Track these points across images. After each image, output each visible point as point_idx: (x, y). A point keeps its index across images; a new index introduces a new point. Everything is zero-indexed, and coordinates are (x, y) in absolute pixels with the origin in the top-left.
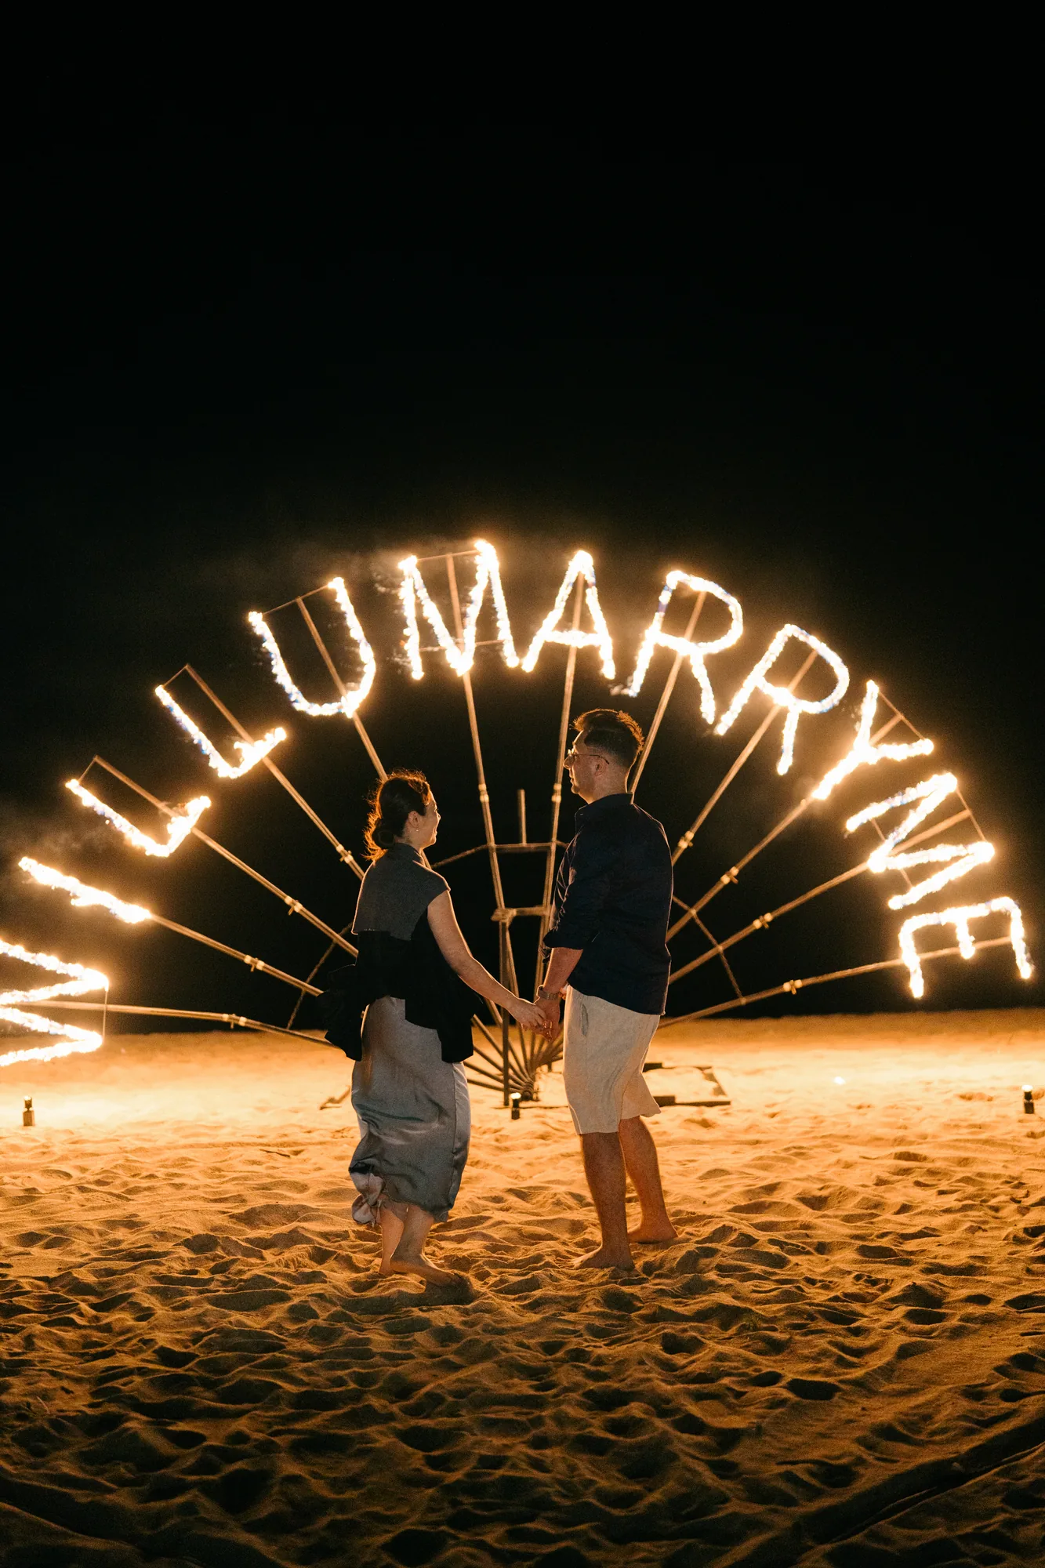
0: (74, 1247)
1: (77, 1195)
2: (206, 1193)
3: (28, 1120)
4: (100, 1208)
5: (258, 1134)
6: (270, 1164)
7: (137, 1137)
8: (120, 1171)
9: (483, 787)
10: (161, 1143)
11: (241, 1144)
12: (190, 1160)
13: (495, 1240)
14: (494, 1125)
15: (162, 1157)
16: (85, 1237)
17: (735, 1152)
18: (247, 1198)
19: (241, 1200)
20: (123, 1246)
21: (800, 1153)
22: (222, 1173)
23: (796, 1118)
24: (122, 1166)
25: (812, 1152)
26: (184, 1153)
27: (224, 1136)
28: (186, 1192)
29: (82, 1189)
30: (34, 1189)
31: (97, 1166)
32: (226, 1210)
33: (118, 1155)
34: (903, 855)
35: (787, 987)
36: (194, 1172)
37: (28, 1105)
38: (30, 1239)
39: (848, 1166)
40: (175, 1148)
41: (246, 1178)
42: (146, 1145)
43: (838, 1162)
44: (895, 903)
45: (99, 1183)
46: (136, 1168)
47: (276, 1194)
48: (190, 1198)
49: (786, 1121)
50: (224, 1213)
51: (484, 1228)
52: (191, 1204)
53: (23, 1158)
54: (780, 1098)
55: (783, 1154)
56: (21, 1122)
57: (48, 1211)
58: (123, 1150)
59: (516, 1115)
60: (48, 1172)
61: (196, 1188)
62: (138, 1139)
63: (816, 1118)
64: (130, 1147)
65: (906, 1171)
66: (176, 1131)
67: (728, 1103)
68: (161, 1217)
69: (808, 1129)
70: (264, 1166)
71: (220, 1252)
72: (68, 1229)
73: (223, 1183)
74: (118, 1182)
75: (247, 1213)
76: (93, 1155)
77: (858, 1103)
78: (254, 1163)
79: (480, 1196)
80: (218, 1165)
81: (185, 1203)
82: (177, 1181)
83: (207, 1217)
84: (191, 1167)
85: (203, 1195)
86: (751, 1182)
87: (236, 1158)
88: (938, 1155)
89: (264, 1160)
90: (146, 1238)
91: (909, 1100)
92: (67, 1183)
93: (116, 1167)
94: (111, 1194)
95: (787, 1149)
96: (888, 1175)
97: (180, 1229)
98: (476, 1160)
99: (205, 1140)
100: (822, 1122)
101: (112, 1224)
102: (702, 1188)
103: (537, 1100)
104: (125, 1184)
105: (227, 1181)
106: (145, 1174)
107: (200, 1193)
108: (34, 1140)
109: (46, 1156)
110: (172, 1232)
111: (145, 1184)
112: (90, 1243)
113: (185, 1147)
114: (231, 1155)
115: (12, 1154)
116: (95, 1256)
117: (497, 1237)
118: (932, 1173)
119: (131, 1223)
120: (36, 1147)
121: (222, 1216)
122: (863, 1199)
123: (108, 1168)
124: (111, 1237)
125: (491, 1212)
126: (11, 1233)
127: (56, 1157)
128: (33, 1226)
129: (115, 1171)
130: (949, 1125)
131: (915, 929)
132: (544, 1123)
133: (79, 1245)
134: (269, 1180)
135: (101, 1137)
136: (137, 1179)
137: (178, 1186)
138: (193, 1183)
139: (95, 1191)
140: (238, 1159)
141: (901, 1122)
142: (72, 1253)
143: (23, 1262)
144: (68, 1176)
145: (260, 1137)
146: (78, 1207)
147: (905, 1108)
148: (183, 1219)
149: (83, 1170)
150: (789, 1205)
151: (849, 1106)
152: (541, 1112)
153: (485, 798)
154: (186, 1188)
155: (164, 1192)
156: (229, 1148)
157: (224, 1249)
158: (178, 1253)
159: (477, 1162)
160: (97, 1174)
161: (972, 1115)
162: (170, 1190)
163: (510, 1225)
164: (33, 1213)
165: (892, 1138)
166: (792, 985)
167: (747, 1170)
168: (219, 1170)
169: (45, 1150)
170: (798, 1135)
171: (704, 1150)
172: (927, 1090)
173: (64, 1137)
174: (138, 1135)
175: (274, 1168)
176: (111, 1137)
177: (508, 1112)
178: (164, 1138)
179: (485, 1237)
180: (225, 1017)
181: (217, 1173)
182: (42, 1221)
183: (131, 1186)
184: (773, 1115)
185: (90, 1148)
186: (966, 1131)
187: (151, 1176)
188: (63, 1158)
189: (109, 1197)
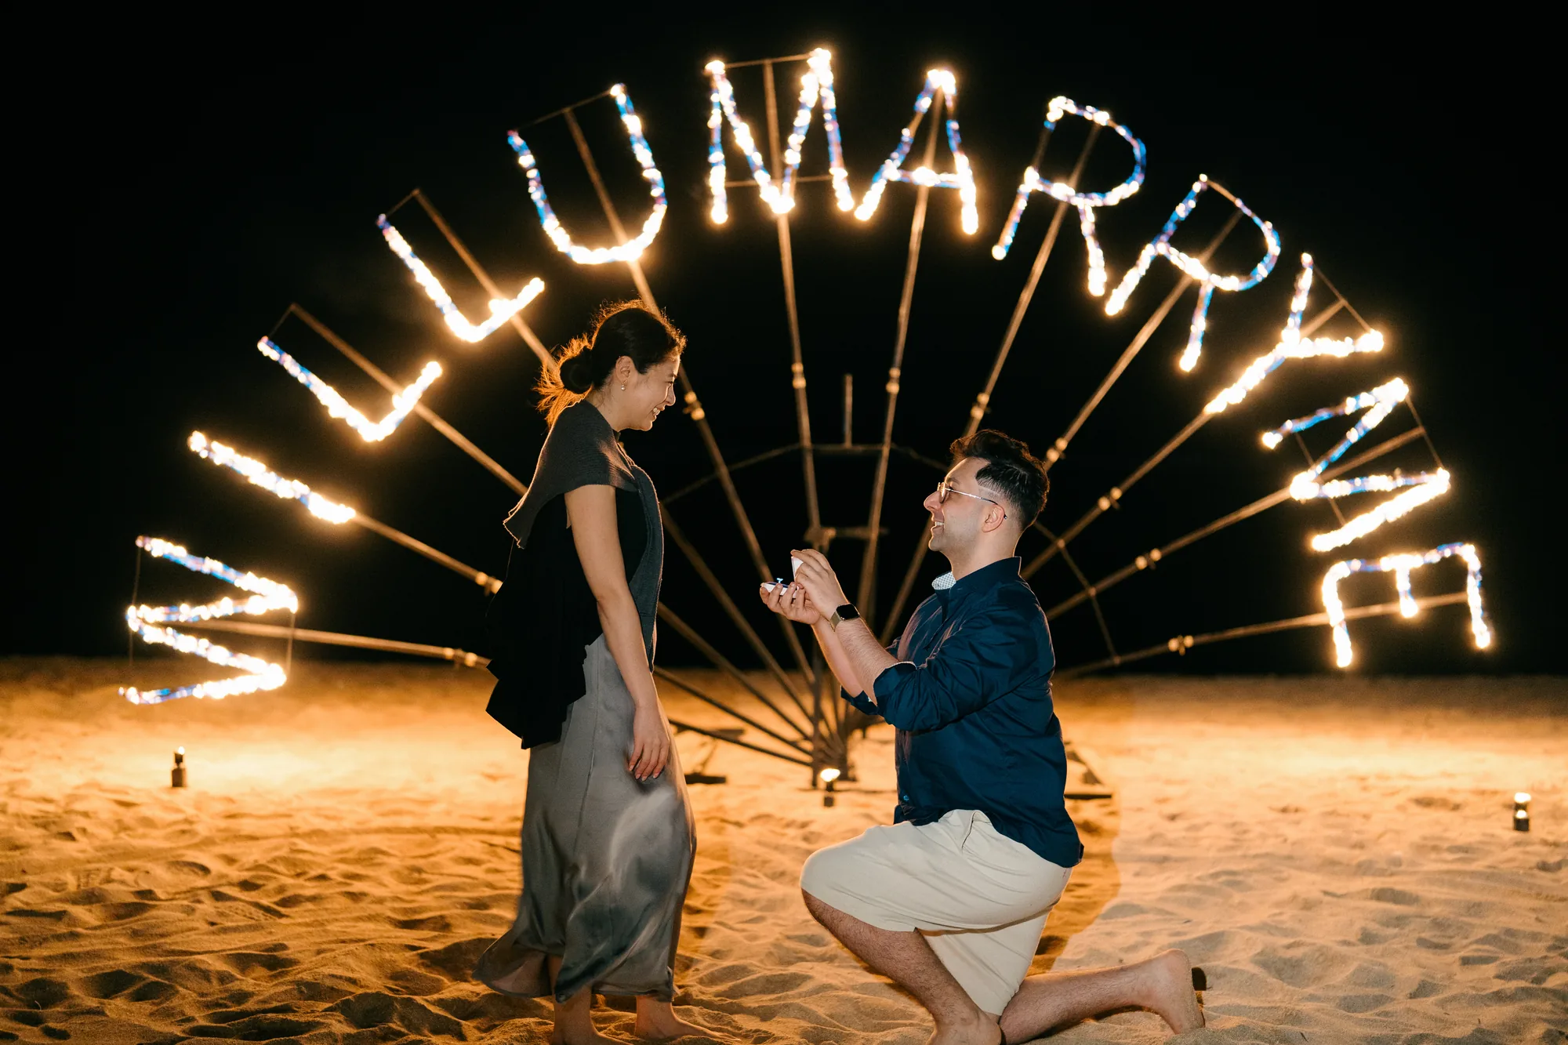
0: (175, 1002)
1: (208, 907)
2: (394, 910)
3: (178, 779)
4: (236, 929)
5: (483, 814)
6: (489, 865)
7: (318, 812)
8: (281, 868)
9: (798, 368)
10: (347, 824)
11: (458, 831)
12: (383, 853)
13: (817, 1019)
14: (799, 815)
15: (345, 846)
16: (195, 983)
17: (1137, 874)
18: (452, 921)
19: (443, 925)
20: (250, 1005)
21: (1235, 881)
22: (424, 876)
23: (1208, 824)
24: (285, 860)
25: (1250, 880)
26: (376, 841)
27: (433, 820)
28: (367, 907)
29: (218, 896)
30: (150, 892)
31: (253, 854)
32: (417, 944)
33: (282, 841)
34: (1335, 482)
35: (1173, 645)
36: (382, 874)
37: (179, 759)
38: (112, 983)
39: (1308, 905)
40: (368, 832)
41: (454, 888)
42: (328, 826)
43: (1295, 897)
44: (1321, 542)
45: (246, 885)
46: (304, 863)
47: (495, 917)
48: (370, 918)
49: (1194, 828)
50: (413, 948)
51: (800, 995)
52: (368, 929)
53: (156, 840)
54: (1171, 791)
55: (1209, 883)
56: (168, 780)
57: (160, 931)
58: (294, 833)
59: (829, 802)
60: (178, 864)
61: (381, 901)
62: (319, 815)
63: (1234, 825)
64: (304, 828)
65: (1399, 921)
66: (372, 804)
67: (1108, 797)
68: (319, 952)
69: (1231, 843)
70: (484, 867)
71: (396, 1025)
72: (177, 969)
73: (420, 893)
74: (271, 886)
75: (448, 950)
76: (252, 838)
77: (1282, 805)
78: (470, 861)
79: (790, 933)
80: (420, 863)
81: (362, 925)
82: (357, 886)
83: (387, 956)
84: (380, 865)
85: (390, 914)
86: (1179, 927)
87: (447, 851)
88: (1434, 895)
89: (484, 857)
90: (285, 992)
91: (1346, 803)
92: (201, 882)
93: (274, 860)
94: (258, 905)
95: (1216, 875)
96: (1377, 926)
97: (341, 977)
98: (781, 869)
99: (407, 822)
100: (1245, 832)
101: (243, 961)
102: (1109, 934)
103: (854, 780)
104: (281, 889)
105: (427, 891)
106: (313, 873)
107: (386, 910)
108: (178, 811)
109: (187, 836)
110: (328, 982)
111: (310, 889)
112: (202, 995)
113: (378, 831)
114: (440, 847)
115: (141, 830)
116: (202, 1022)
117: (822, 1012)
118: (1438, 924)
119: (274, 961)
120: (175, 823)
121: (409, 954)
122: (1360, 969)
123: (262, 862)
124: (235, 986)
125: (809, 965)
126: (90, 970)
127: (196, 840)
128: (126, 960)
129: (273, 866)
130: (1423, 846)
131: (1341, 577)
132: (868, 817)
133: (184, 997)
134: (488, 892)
135: (271, 809)
136: (301, 881)
137: (355, 897)
138: (379, 892)
139: (235, 899)
140: (449, 855)
141: (1355, 837)
142: (168, 1014)
143: (87, 1029)
144: (205, 870)
145: (485, 819)
146: (206, 927)
147: (1348, 816)
148: (351, 961)
149: (230, 860)
150: (1253, 975)
151: (1271, 809)
152: (863, 799)
153: (800, 383)
154: (368, 899)
155: (336, 906)
156: (440, 836)
157: (402, 1019)
158: (328, 1025)
159: (782, 874)
160: (248, 870)
161: (1446, 830)
162: (345, 902)
163: (841, 993)
164: (135, 934)
165: (1355, 862)
166: (1181, 644)
167: (1168, 907)
168: (419, 870)
169: (186, 827)
170: (1219, 850)
171: (1093, 870)
172: (1365, 789)
173: (220, 807)
174: (318, 809)
175: (497, 871)
176: (282, 810)
177: (819, 796)
178: (354, 814)
179: (805, 1014)
180: (449, 652)
181: (416, 875)
182: (143, 950)
183: (289, 893)
184: (1173, 818)
185: (247, 826)
186: (1450, 857)
187: (322, 877)
188: (208, 842)
189: (253, 909)
